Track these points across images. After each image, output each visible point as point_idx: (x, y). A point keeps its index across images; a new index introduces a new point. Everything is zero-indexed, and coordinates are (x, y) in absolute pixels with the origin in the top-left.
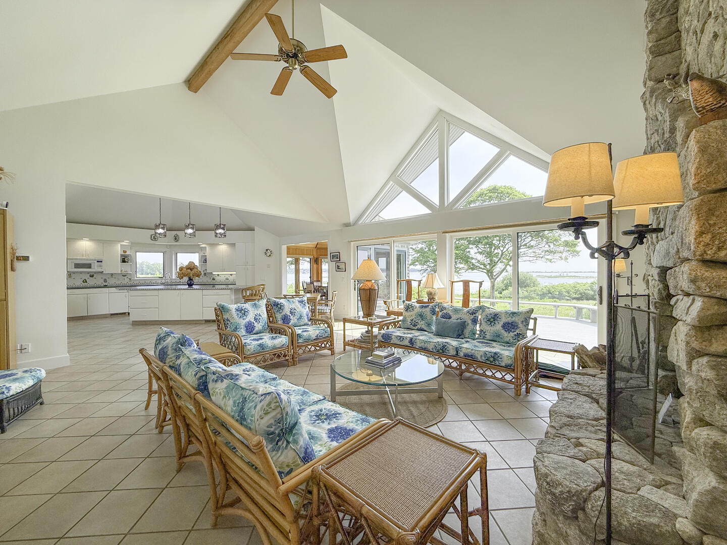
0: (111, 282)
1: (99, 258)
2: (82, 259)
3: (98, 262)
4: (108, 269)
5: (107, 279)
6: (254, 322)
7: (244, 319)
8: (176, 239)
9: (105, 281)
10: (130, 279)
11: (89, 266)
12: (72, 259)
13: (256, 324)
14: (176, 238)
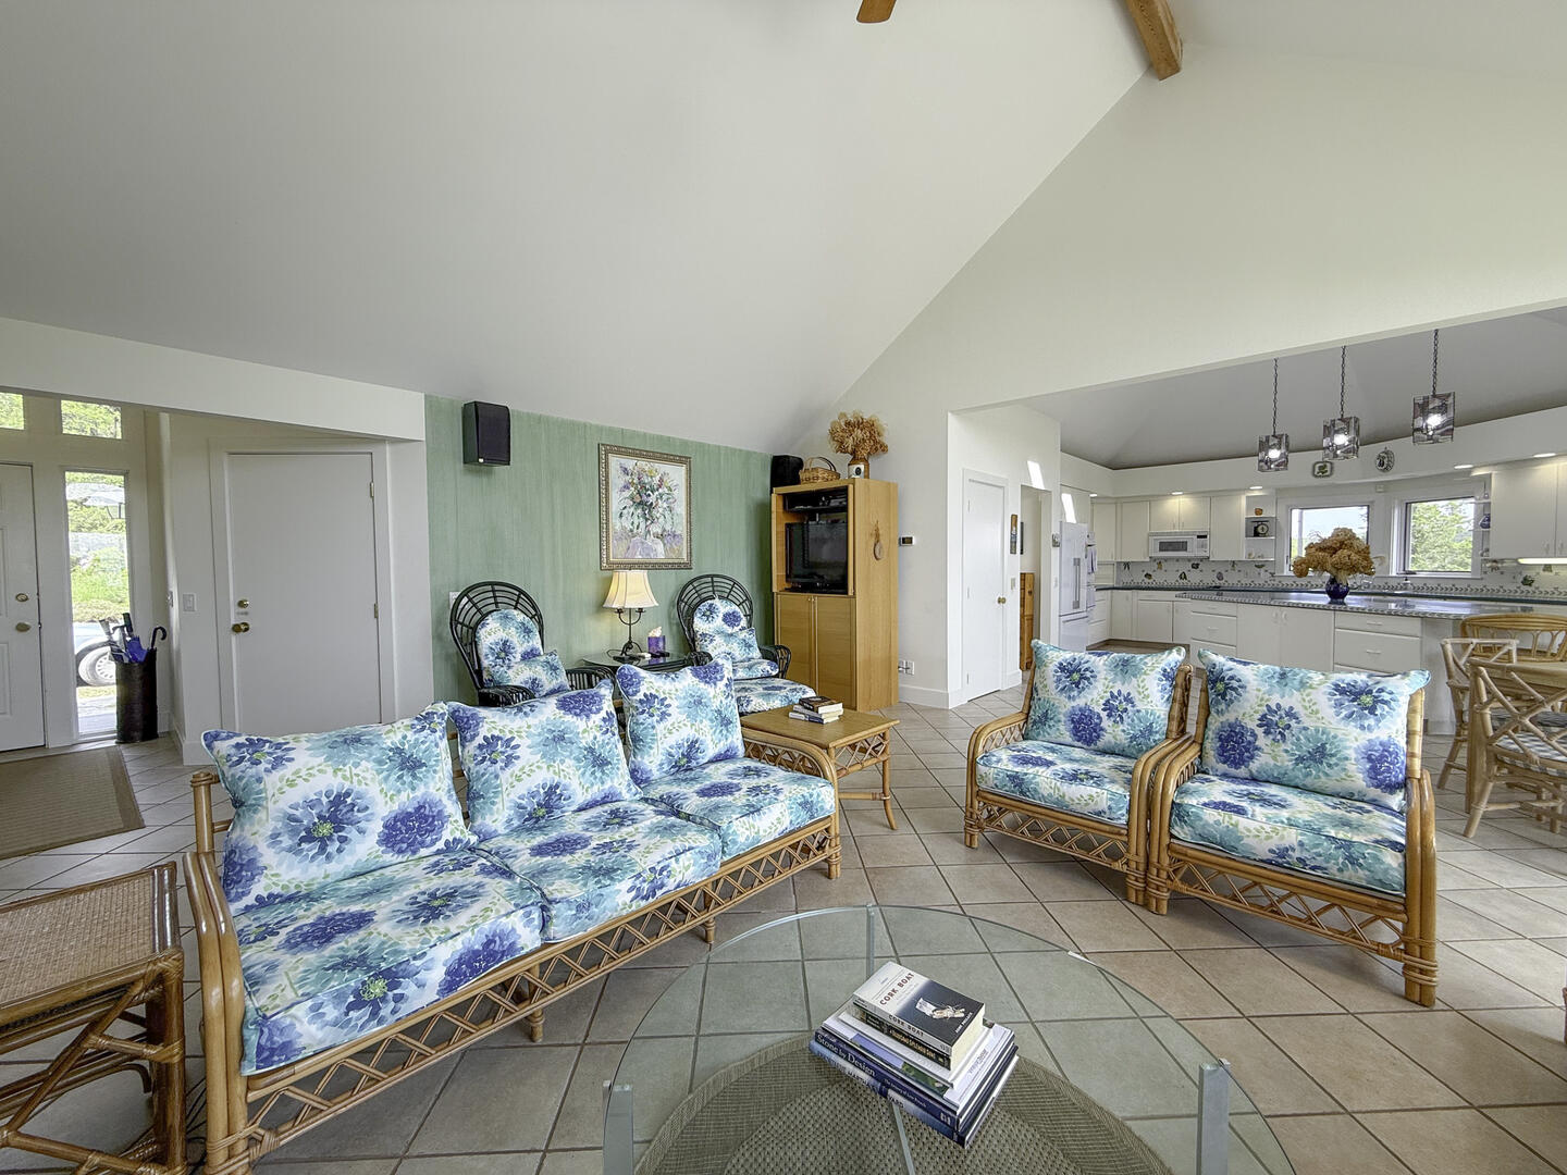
0: (1232, 579)
1: (1200, 530)
2: (1172, 531)
3: (1199, 537)
4: (1220, 551)
5: (1224, 574)
6: (1104, 715)
7: (1069, 697)
8: (1381, 464)
9: (1220, 577)
10: (1272, 574)
11: (1182, 546)
12: (1157, 534)
13: (1106, 723)
14: (1385, 463)
